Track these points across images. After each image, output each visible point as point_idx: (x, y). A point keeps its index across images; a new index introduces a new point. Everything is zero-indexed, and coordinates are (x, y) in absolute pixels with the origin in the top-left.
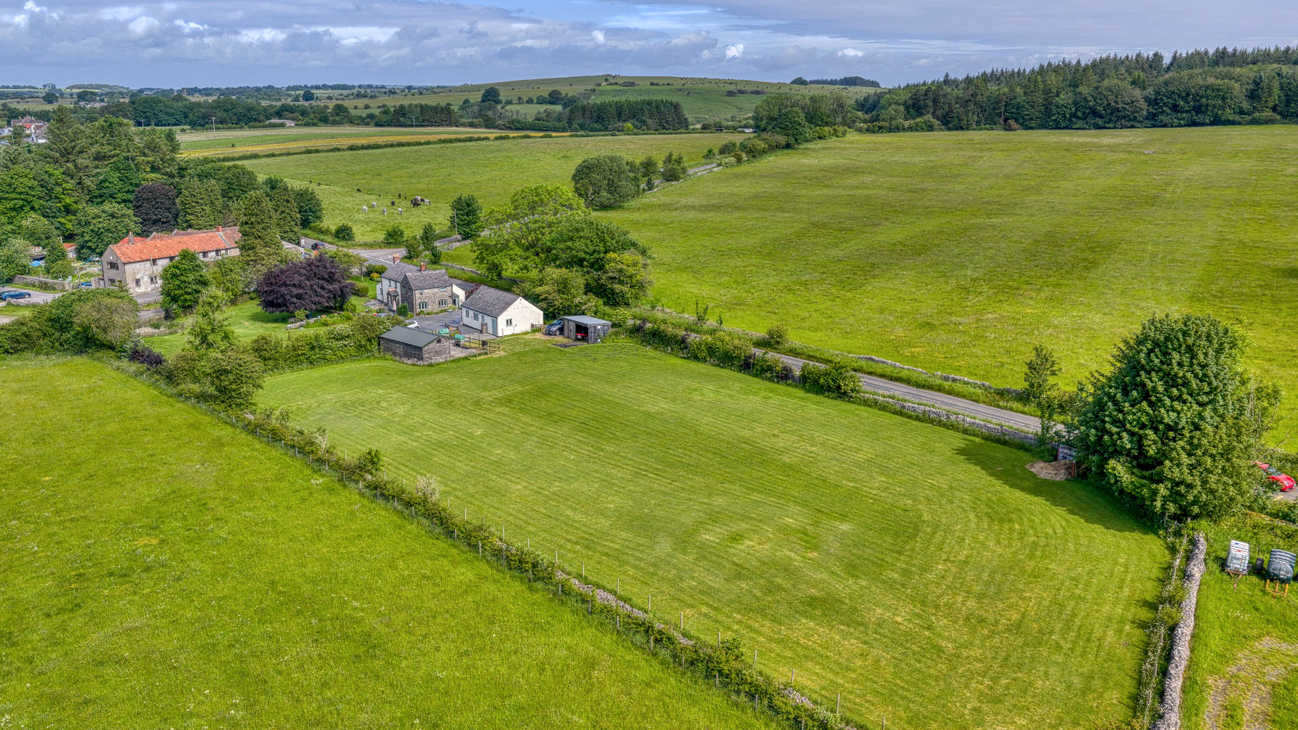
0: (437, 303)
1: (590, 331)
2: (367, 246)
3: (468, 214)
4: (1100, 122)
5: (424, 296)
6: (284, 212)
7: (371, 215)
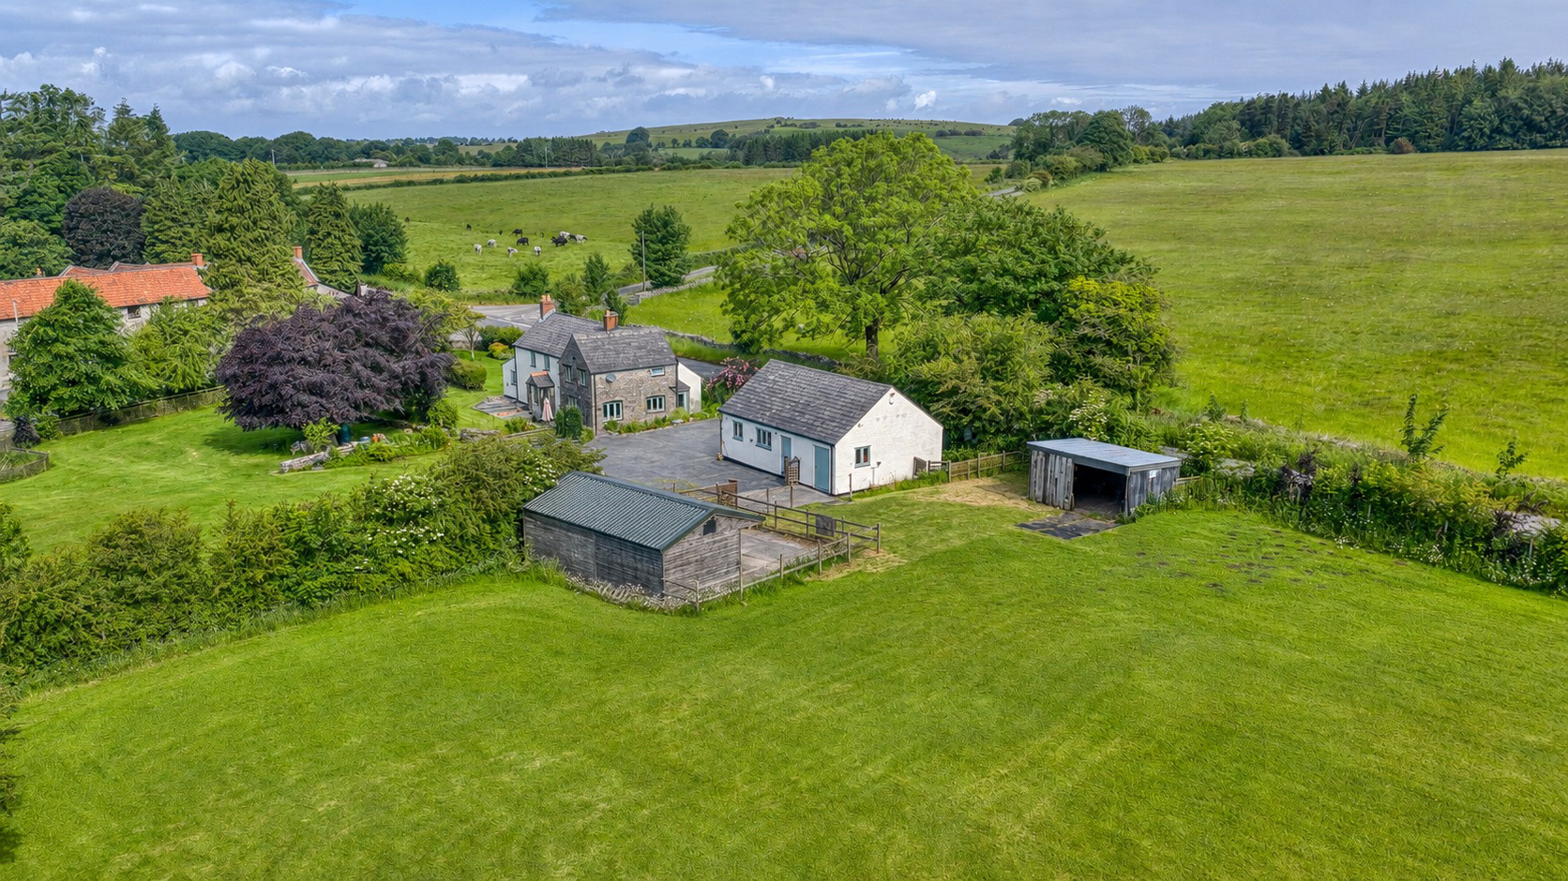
0: (644, 404)
1: (1129, 484)
2: (480, 298)
3: (663, 241)
4: (1539, 138)
5: (615, 385)
6: (329, 234)
7: (490, 259)
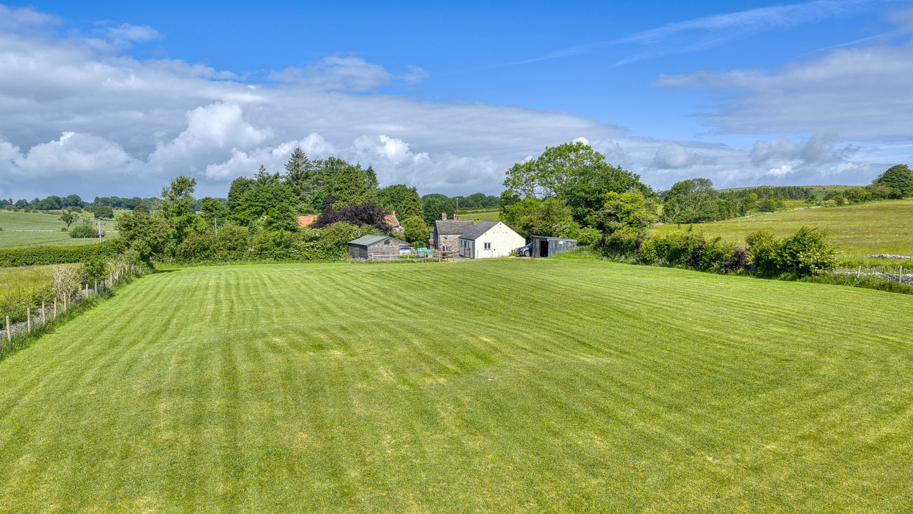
1: (550, 246)
